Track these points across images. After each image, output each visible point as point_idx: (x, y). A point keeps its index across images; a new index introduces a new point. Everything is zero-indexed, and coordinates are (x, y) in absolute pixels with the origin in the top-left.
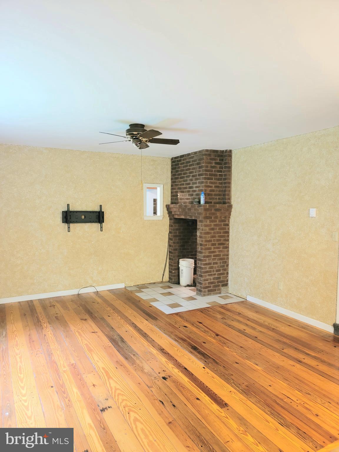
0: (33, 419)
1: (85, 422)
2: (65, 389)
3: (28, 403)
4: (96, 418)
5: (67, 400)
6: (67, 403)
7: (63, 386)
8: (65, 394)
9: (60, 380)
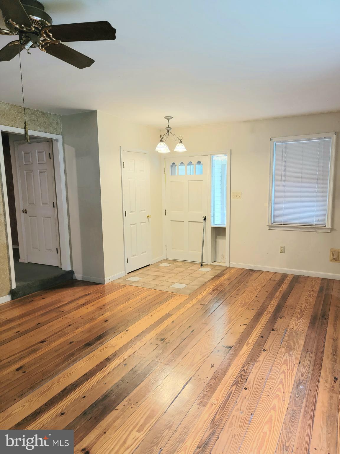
0: (281, 371)
1: (248, 348)
2: (237, 379)
3: (278, 385)
4: (239, 347)
5: (245, 368)
6: (247, 366)
7: (236, 383)
8: (242, 375)
9: (232, 390)
